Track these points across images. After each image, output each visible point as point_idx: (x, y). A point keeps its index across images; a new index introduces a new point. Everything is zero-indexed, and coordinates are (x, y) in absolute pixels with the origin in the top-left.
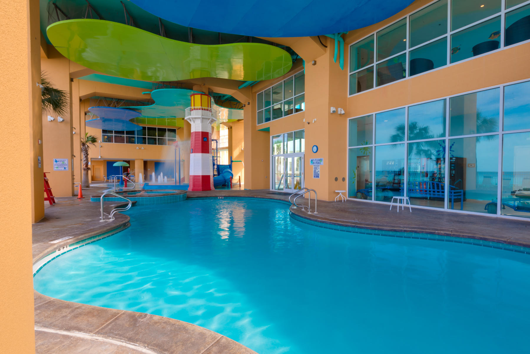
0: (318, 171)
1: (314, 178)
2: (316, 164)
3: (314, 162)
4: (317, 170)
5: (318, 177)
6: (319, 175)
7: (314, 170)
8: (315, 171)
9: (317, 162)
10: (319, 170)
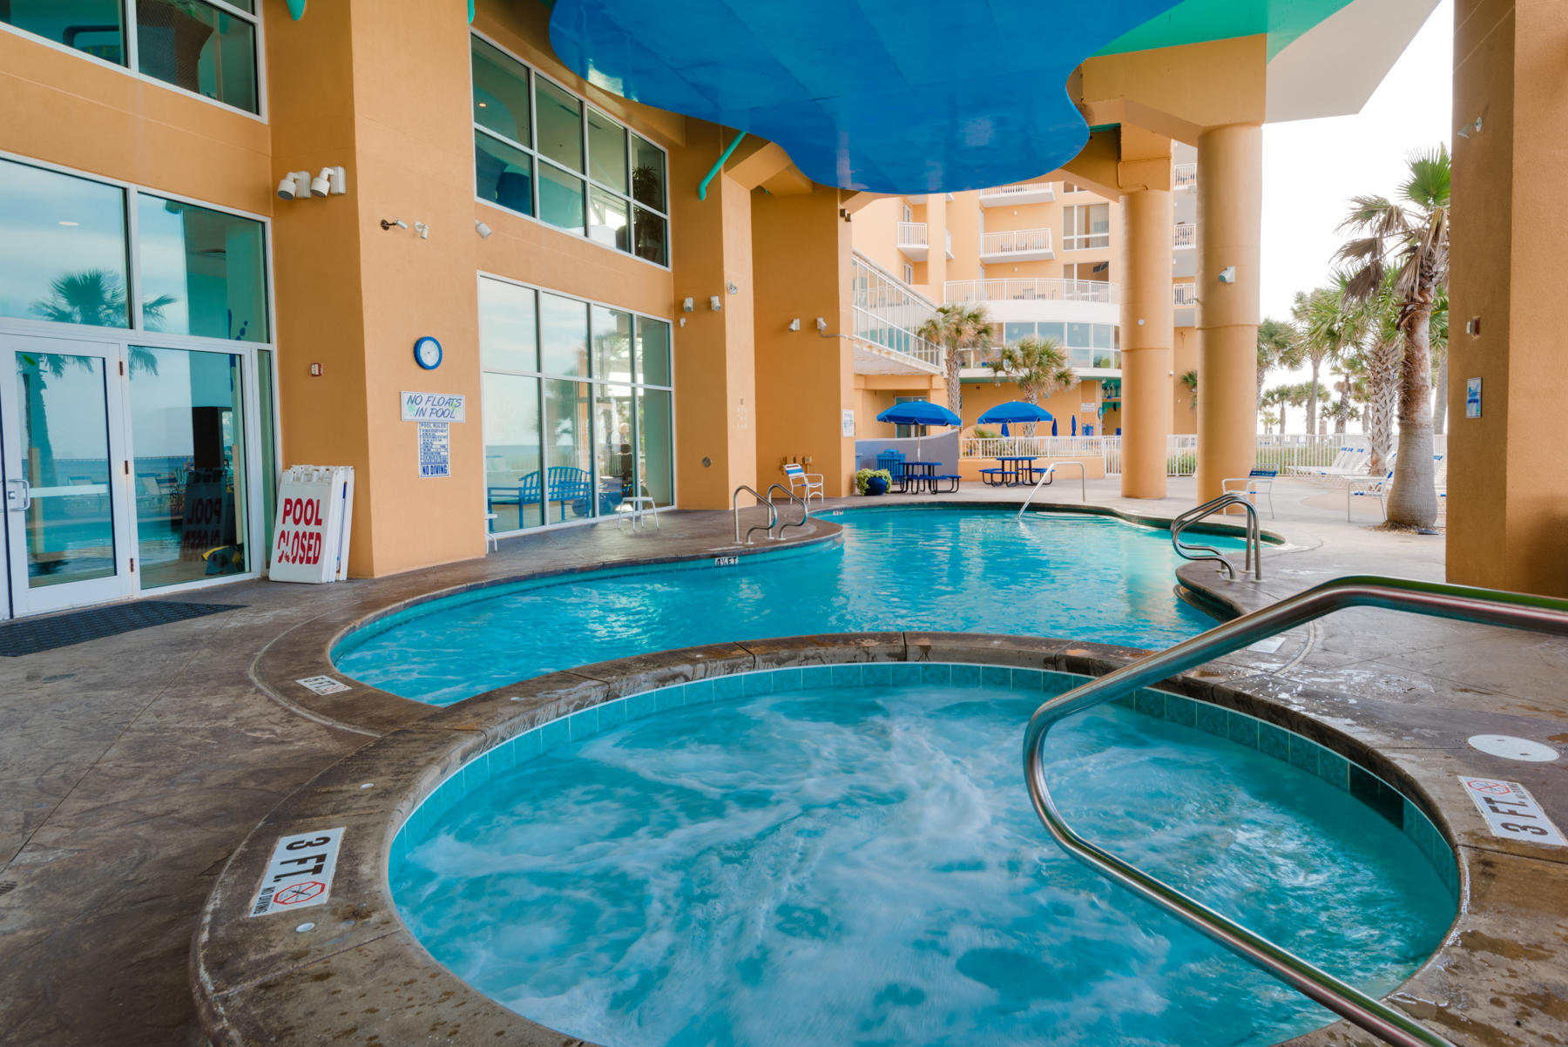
0: (443, 447)
1: (425, 477)
2: (434, 416)
3: (422, 405)
4: (437, 444)
5: (443, 470)
6: (445, 461)
7: (420, 441)
8: (427, 447)
9: (438, 408)
10: (444, 442)
